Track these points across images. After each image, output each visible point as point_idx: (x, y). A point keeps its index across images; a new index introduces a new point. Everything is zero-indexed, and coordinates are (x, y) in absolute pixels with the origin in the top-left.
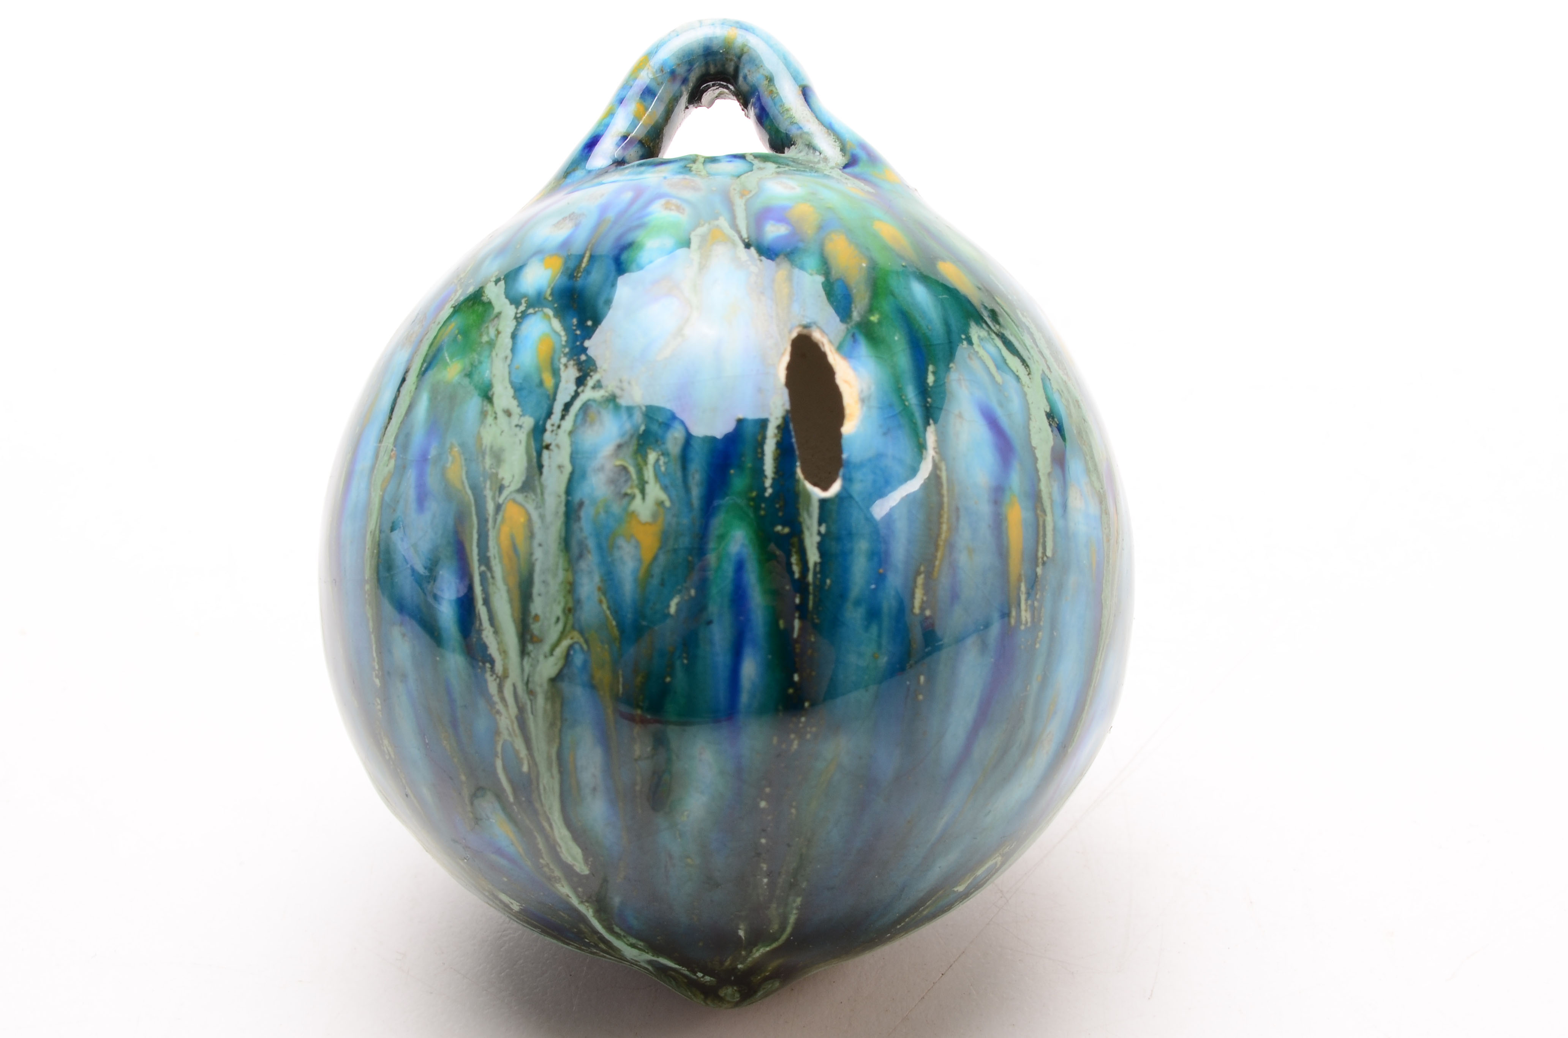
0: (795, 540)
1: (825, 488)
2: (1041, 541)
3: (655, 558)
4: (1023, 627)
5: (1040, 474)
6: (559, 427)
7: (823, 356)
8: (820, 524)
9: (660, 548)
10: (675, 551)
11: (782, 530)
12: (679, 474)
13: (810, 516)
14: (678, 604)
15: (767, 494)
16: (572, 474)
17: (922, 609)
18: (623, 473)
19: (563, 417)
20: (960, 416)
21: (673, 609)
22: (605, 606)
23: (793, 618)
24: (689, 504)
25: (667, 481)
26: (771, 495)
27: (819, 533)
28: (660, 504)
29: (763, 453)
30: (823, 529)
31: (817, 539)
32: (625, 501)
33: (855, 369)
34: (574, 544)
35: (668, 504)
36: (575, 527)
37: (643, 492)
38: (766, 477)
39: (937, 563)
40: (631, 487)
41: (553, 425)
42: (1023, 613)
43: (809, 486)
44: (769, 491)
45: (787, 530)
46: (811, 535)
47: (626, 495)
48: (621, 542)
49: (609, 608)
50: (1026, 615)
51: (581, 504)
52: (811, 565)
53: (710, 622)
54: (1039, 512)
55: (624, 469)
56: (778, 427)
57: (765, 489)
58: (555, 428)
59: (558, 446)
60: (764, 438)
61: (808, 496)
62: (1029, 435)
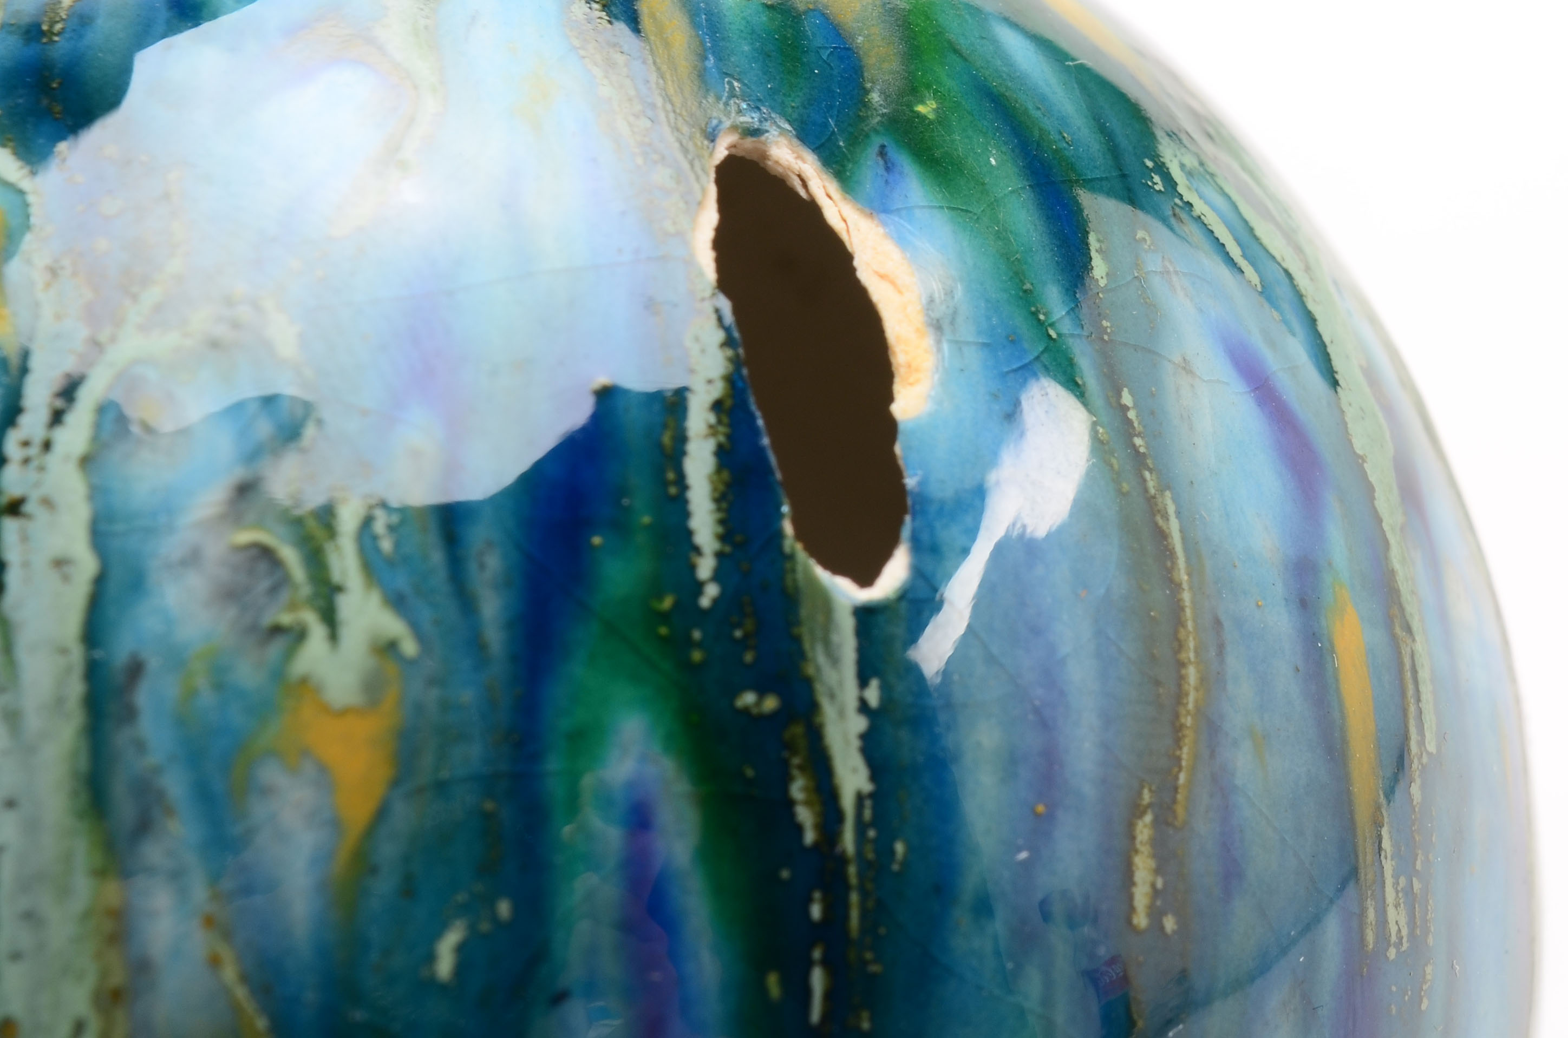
0: (797, 730)
1: (866, 578)
2: (1412, 709)
3: (382, 814)
4: (1392, 953)
5: (1386, 526)
6: (47, 446)
7: (812, 210)
8: (863, 682)
9: (395, 783)
10: (441, 787)
11: (759, 703)
12: (437, 557)
13: (835, 661)
14: (461, 949)
15: (705, 602)
16: (100, 581)
17: (1156, 915)
18: (263, 566)
19: (57, 418)
20: (1186, 367)
21: (445, 966)
22: (230, 973)
23: (809, 964)
24: (477, 644)
25: (402, 582)
26: (716, 602)
27: (863, 707)
28: (389, 648)
29: (681, 482)
30: (873, 695)
31: (859, 724)
32: (276, 648)
33: (901, 241)
34: (120, 790)
35: (409, 647)
36: (121, 738)
37: (330, 617)
38: (697, 550)
39: (1182, 778)
40: (293, 606)
41: (26, 444)
42: (1392, 914)
43: (822, 574)
44: (712, 591)
45: (770, 703)
46: (842, 714)
47: (277, 630)
48: (270, 773)
49: (244, 978)
50: (1396, 918)
51: (136, 669)
52: (848, 802)
53: (560, 998)
54: (1398, 630)
55: (265, 553)
56: (717, 406)
57: (699, 587)
58: (34, 451)
59: (47, 503)
60: (681, 439)
61: (825, 601)
62: (1345, 424)
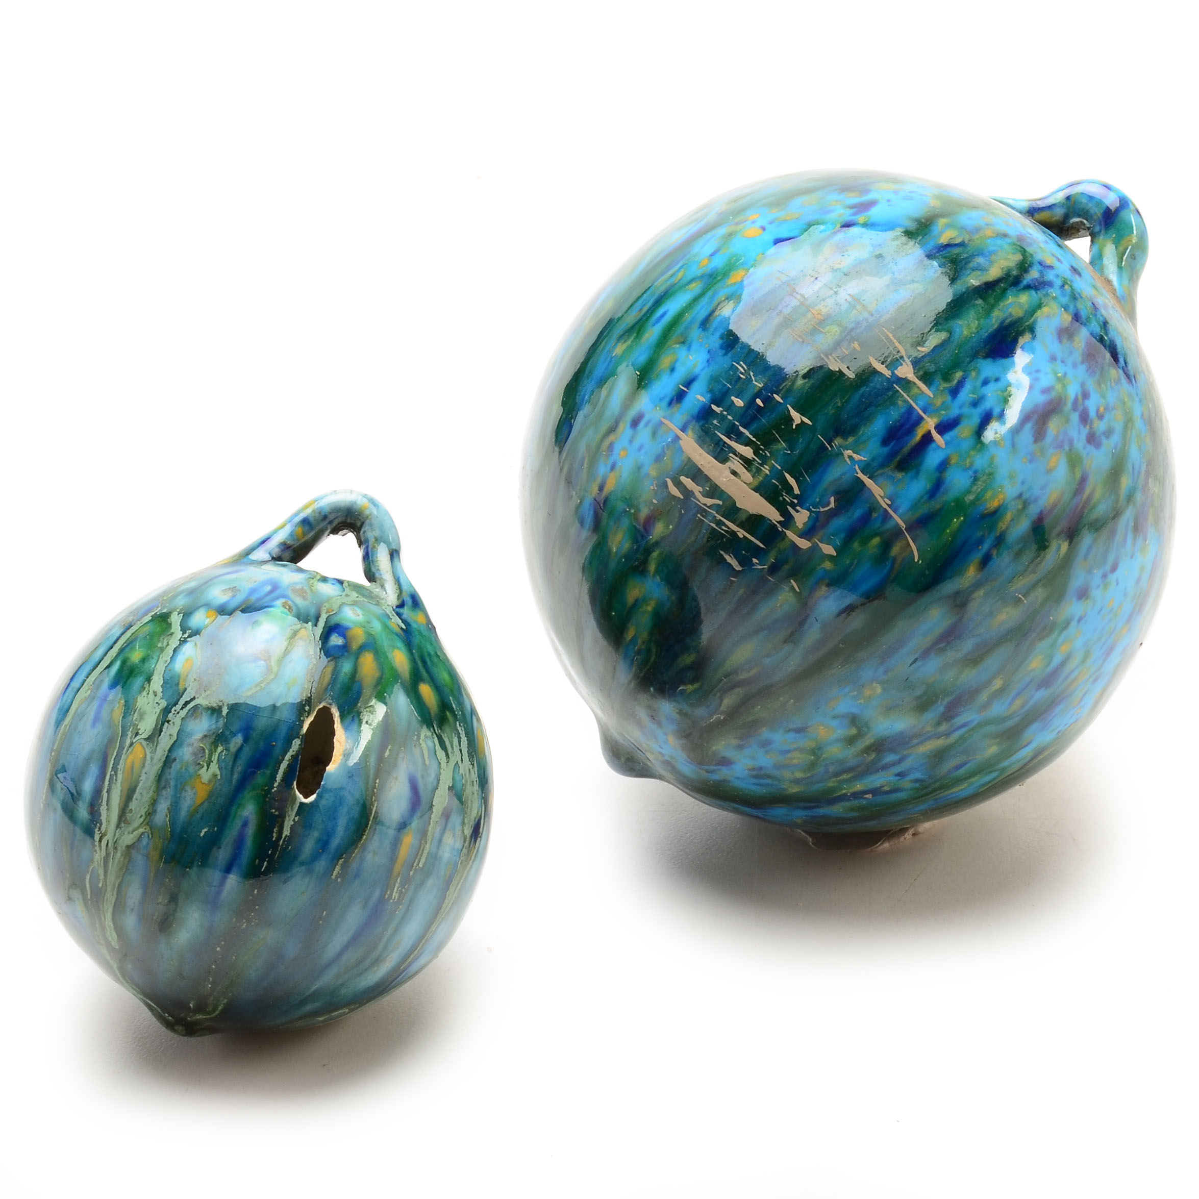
0: (280, 820)
1: (306, 797)
2: (418, 857)
3: (202, 804)
4: (391, 901)
5: (431, 821)
6: (178, 713)
7: (333, 722)
8: (296, 816)
9: (207, 799)
10: (214, 804)
11: (275, 812)
12: (231, 763)
13: (292, 810)
14: (205, 832)
15: (273, 791)
16: (175, 741)
17: (337, 877)
18: (202, 751)
19: (182, 709)
20: (396, 778)
21: (202, 834)
22: (168, 819)
23: (265, 861)
24: (231, 781)
25: (223, 765)
26: (275, 791)
27: (294, 820)
28: (215, 776)
29: (279, 768)
30: (297, 819)
31: (292, 823)
32: (198, 767)
33: (347, 738)
34: (163, 780)
35: (219, 777)
36: (167, 771)
37: (208, 766)
38: (276, 781)
39: (353, 855)
40: (203, 761)
41: (175, 711)
42: (394, 894)
43: (297, 793)
44: (275, 789)
45: (277, 813)
46: (289, 820)
47: (199, 764)
48: (188, 788)
49: (169, 821)
50: (395, 895)
51: (175, 760)
52: (284, 836)
53: (220, 848)
54: (423, 842)
55: (204, 750)
56: (292, 756)
57: (273, 788)
58: (176, 713)
59: (173, 723)
60: (283, 759)
61: (295, 798)
62: (434, 798)
